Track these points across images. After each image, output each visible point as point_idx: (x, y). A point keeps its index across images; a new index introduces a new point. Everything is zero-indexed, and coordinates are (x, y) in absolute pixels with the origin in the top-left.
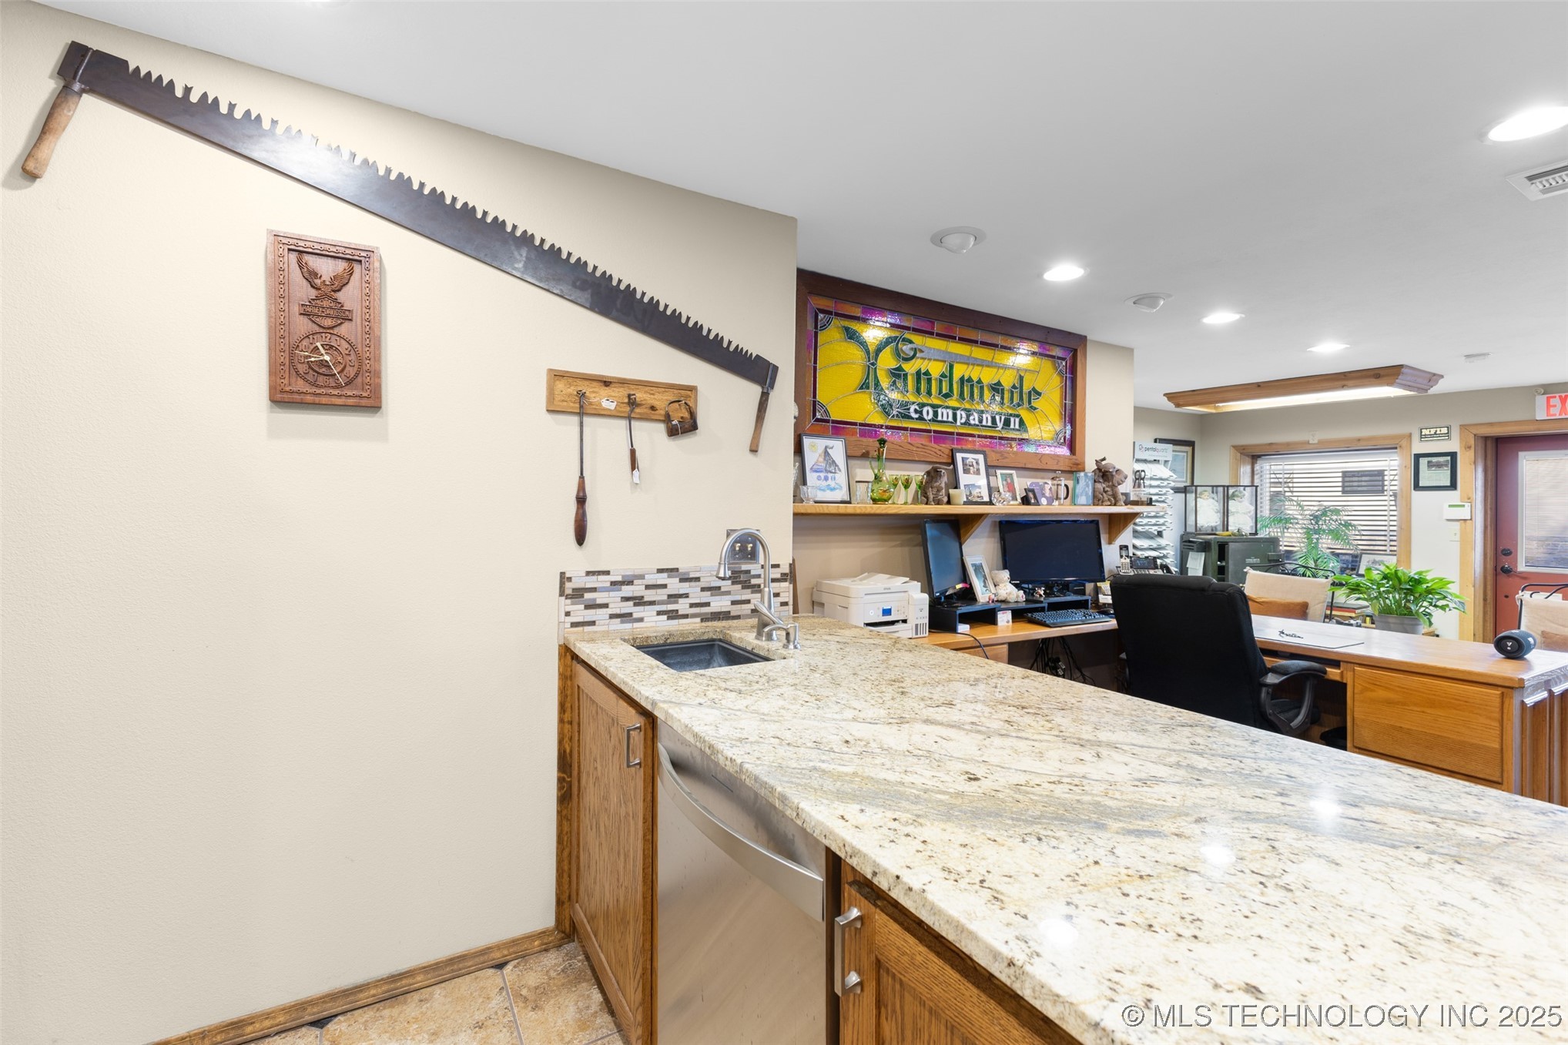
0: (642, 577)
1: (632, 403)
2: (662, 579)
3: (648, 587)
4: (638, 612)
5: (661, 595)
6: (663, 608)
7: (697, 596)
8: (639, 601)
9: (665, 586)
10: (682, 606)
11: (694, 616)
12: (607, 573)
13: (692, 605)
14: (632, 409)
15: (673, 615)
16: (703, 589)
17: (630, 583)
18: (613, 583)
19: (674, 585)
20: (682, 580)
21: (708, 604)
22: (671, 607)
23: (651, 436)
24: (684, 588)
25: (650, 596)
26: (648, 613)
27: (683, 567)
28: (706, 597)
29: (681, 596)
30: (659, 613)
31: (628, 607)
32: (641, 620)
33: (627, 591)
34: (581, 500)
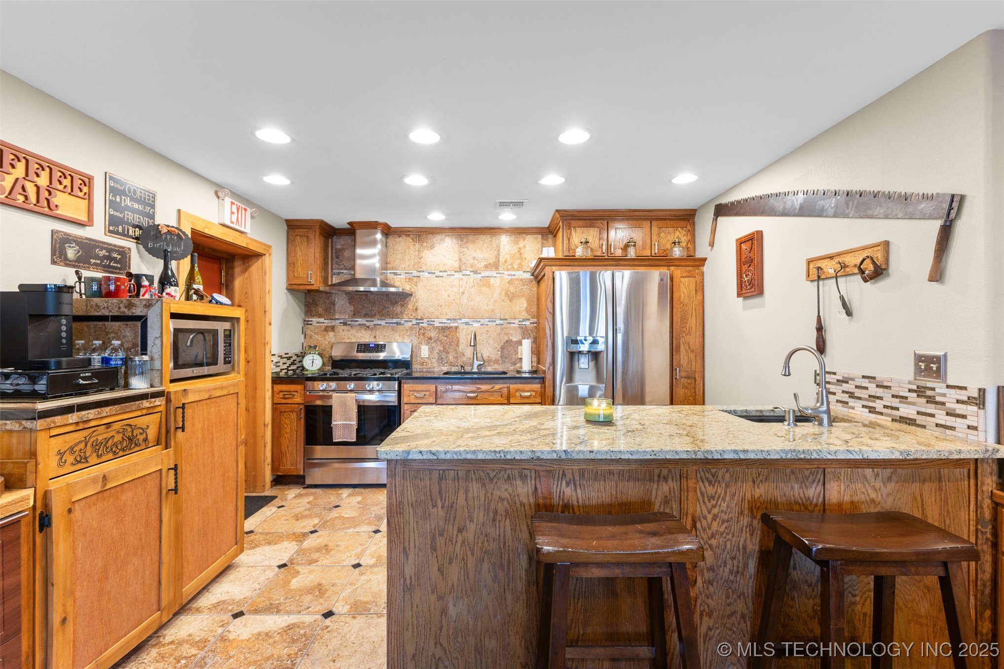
0: (853, 380)
2: (865, 383)
3: (857, 387)
4: (852, 402)
5: (864, 394)
6: (865, 403)
7: (889, 401)
8: (852, 395)
9: (866, 388)
10: (878, 405)
11: (888, 415)
12: (834, 374)
13: (885, 407)
15: (872, 410)
16: (893, 396)
17: (847, 382)
18: (838, 381)
19: (873, 390)
20: (877, 386)
21: (897, 409)
22: (871, 404)
24: (880, 392)
25: (858, 393)
26: (857, 404)
27: (880, 376)
28: (895, 403)
29: (878, 398)
30: (863, 406)
31: (845, 397)
32: (853, 408)
33: (845, 387)
34: (820, 329)
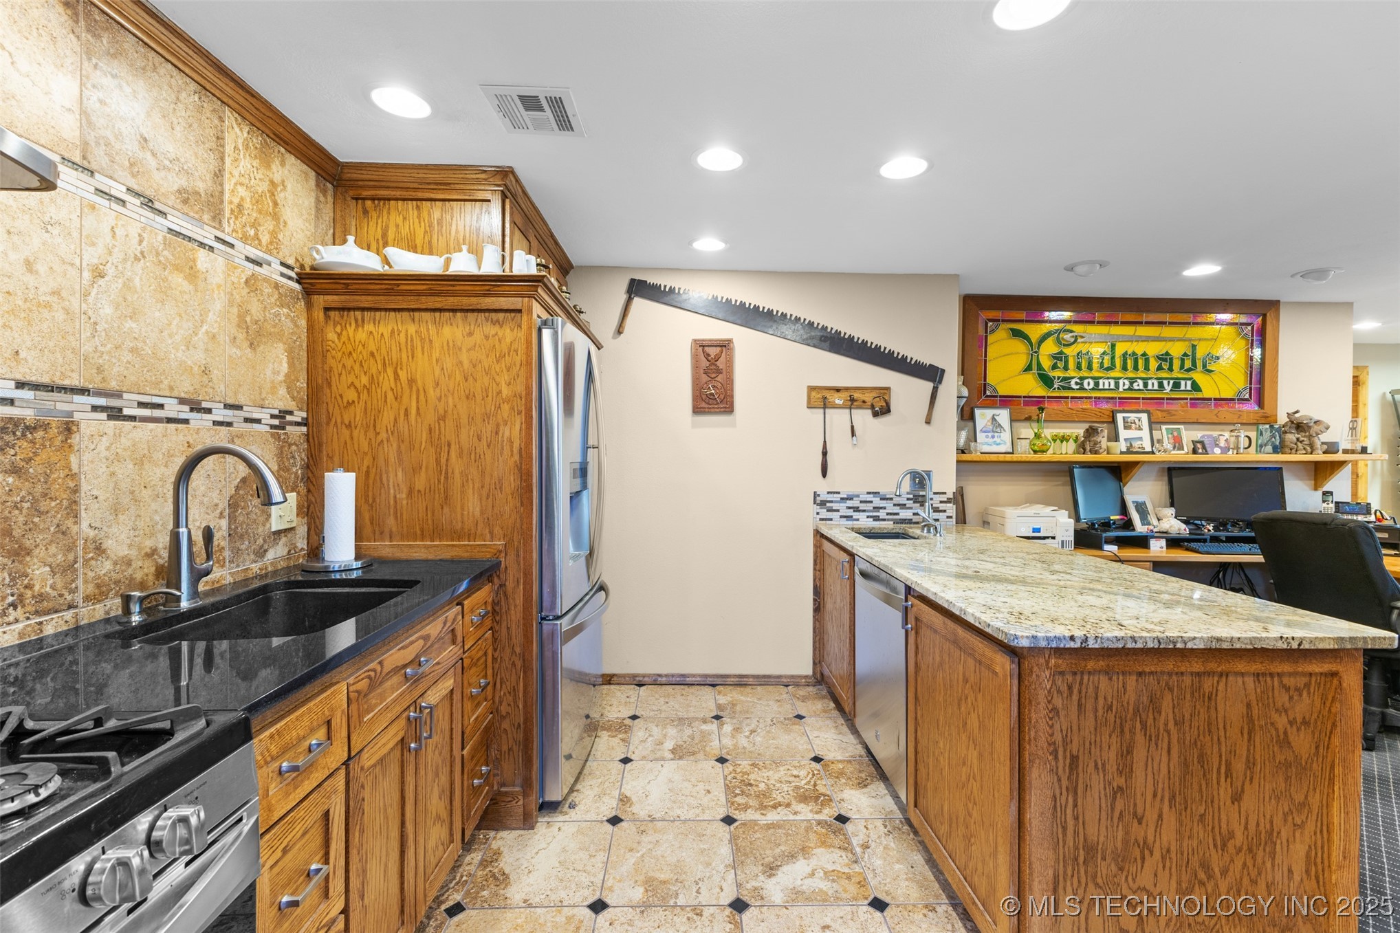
0: (858, 496)
1: (852, 400)
2: (870, 498)
3: (861, 502)
4: (856, 515)
5: (869, 507)
6: (871, 514)
7: (890, 507)
8: (856, 509)
9: (871, 502)
10: (882, 514)
11: (888, 520)
12: (839, 493)
13: (888, 514)
14: (852, 403)
15: (876, 519)
16: (895, 505)
17: (851, 499)
18: (842, 499)
19: (877, 502)
20: (881, 499)
21: (897, 514)
22: (875, 514)
23: (863, 417)
24: (883, 503)
25: (862, 507)
26: (862, 516)
27: (883, 491)
28: (897, 509)
29: (881, 508)
30: (868, 517)
31: (850, 512)
32: (858, 520)
33: (850, 503)
34: (825, 454)
